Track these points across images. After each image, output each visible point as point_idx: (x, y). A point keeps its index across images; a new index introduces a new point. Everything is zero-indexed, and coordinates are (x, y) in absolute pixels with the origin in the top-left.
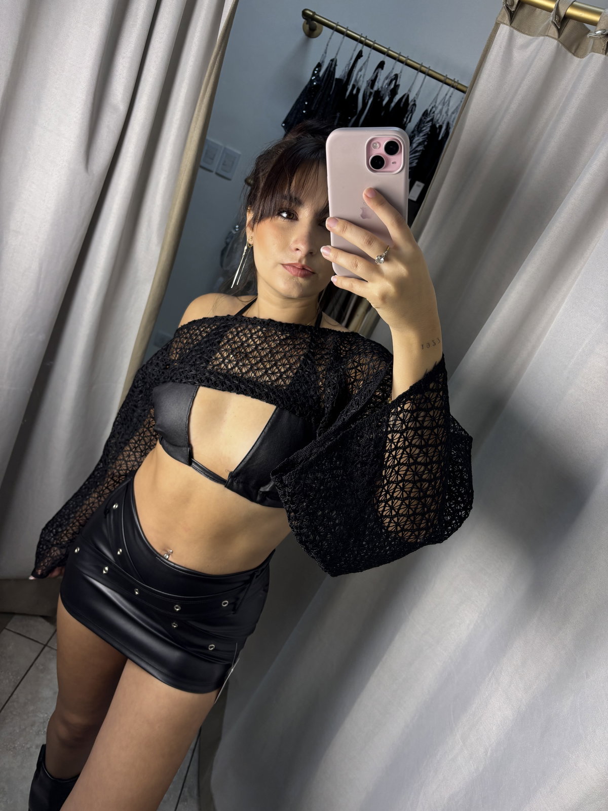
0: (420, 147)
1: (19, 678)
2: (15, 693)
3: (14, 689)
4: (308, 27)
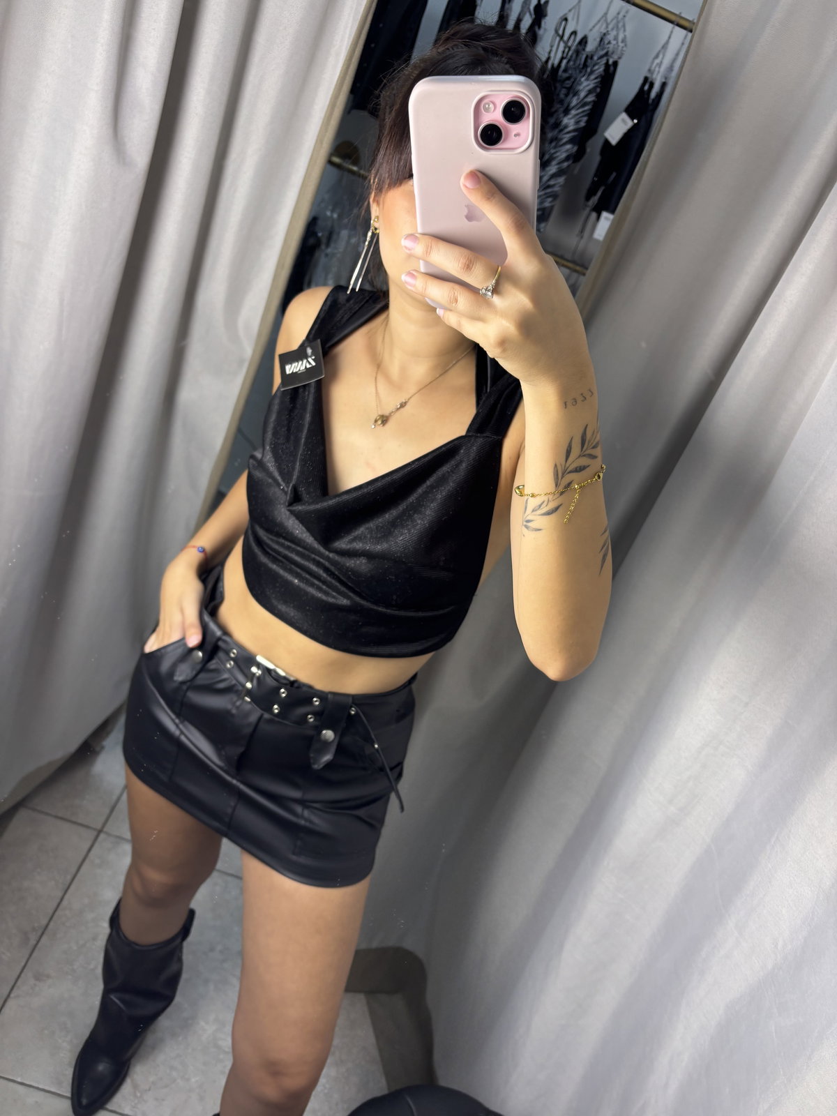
0: (590, 96)
1: (69, 877)
2: (67, 897)
3: (63, 892)
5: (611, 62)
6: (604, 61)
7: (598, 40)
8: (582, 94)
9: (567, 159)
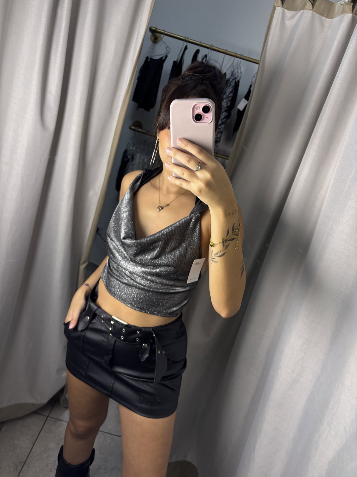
2: (34, 447)
4: (153, 38)
5: (237, 81)
6: (234, 81)
7: (231, 74)
8: (227, 94)
9: (224, 118)
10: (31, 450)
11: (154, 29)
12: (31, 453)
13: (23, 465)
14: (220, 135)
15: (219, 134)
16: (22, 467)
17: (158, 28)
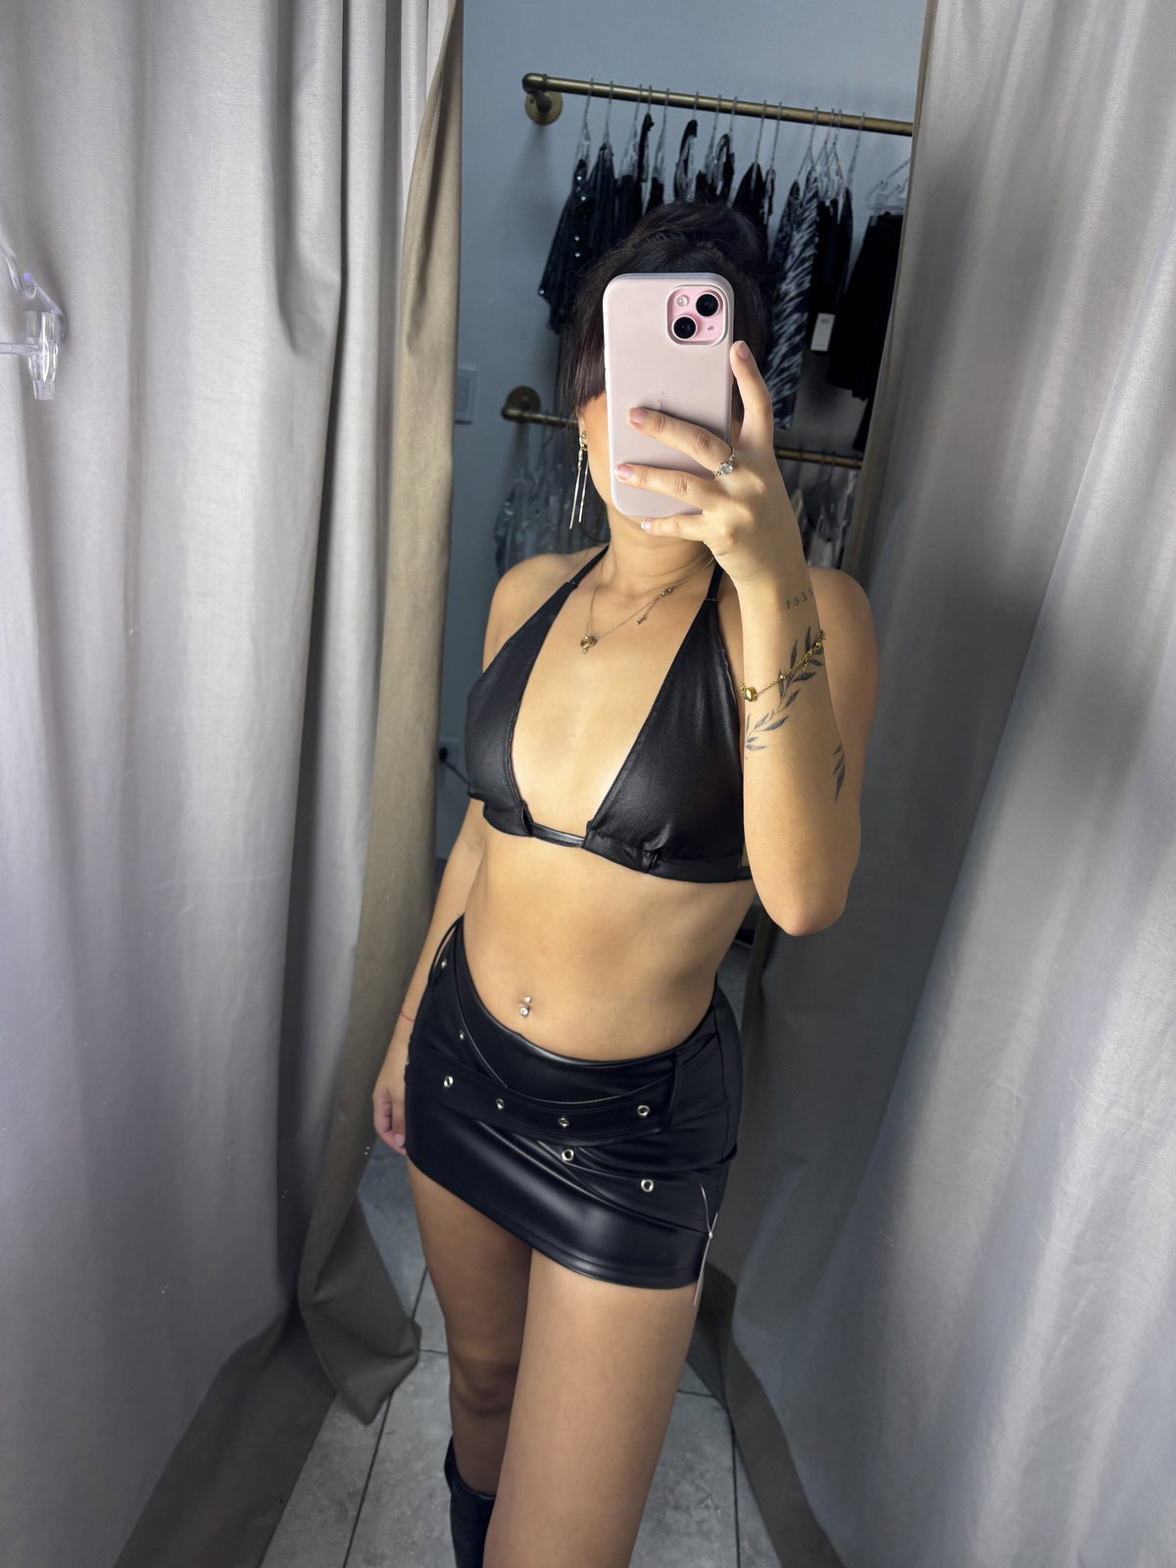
0: (808, 249)
4: (534, 107)
5: (828, 203)
6: (815, 203)
8: (797, 251)
9: (797, 331)
10: (374, 1456)
11: (537, 82)
12: (375, 1465)
13: (359, 1501)
14: (791, 388)
15: (788, 386)
16: (358, 1507)
17: (549, 75)
